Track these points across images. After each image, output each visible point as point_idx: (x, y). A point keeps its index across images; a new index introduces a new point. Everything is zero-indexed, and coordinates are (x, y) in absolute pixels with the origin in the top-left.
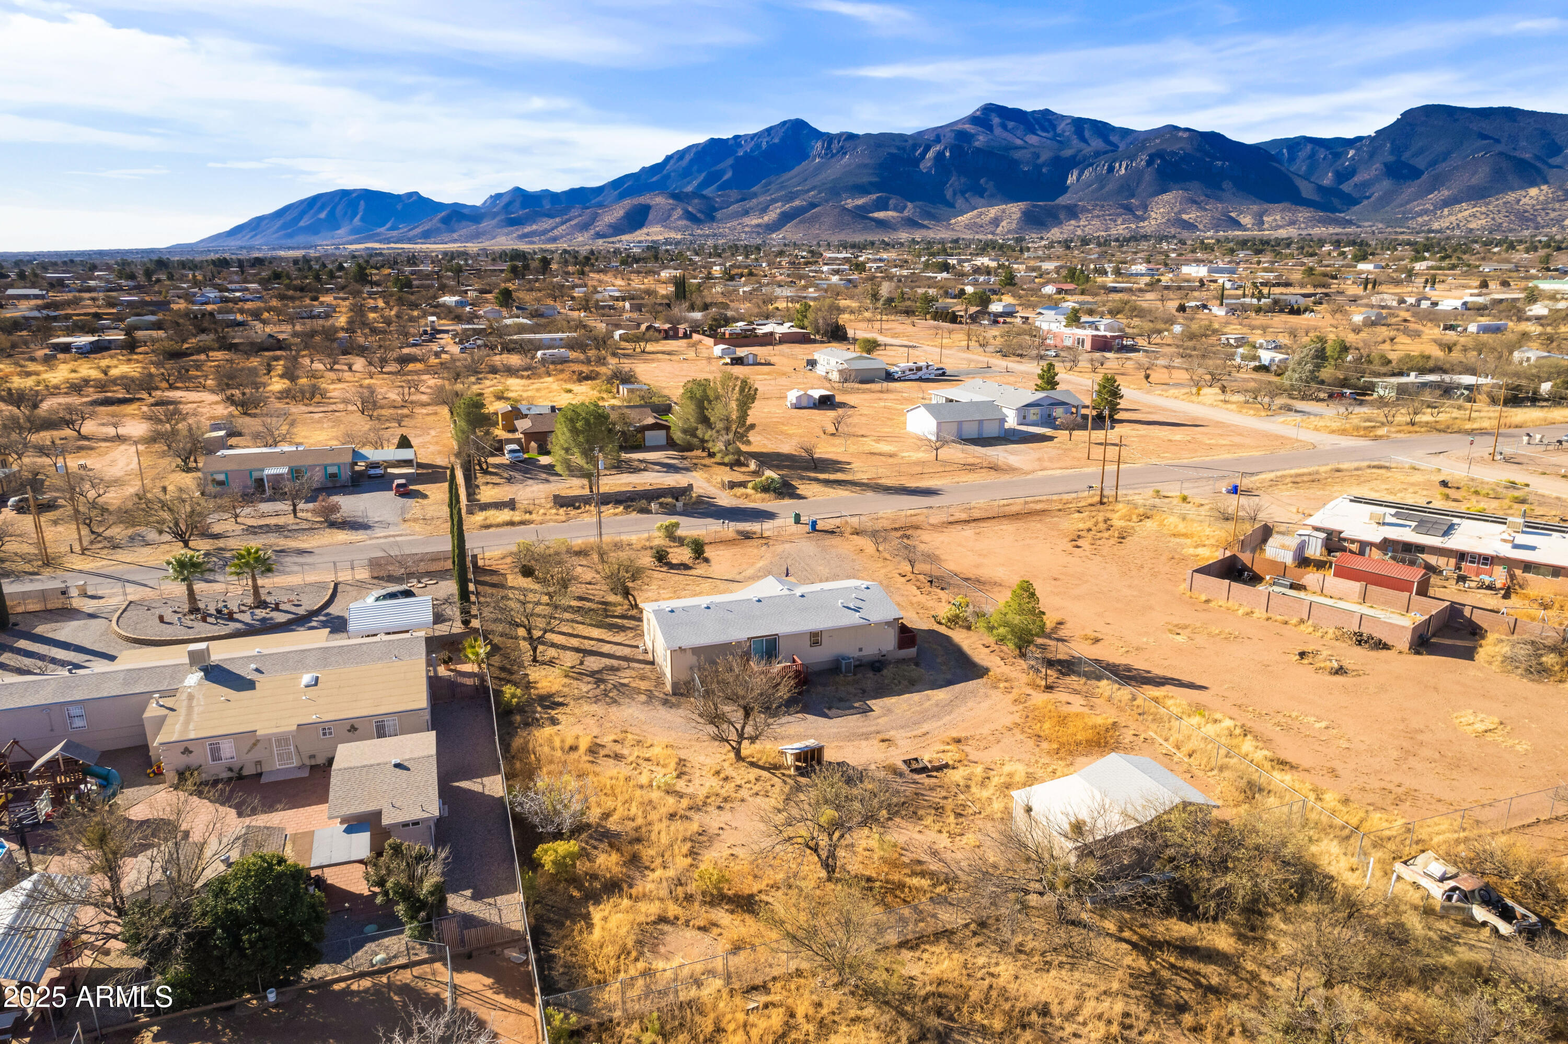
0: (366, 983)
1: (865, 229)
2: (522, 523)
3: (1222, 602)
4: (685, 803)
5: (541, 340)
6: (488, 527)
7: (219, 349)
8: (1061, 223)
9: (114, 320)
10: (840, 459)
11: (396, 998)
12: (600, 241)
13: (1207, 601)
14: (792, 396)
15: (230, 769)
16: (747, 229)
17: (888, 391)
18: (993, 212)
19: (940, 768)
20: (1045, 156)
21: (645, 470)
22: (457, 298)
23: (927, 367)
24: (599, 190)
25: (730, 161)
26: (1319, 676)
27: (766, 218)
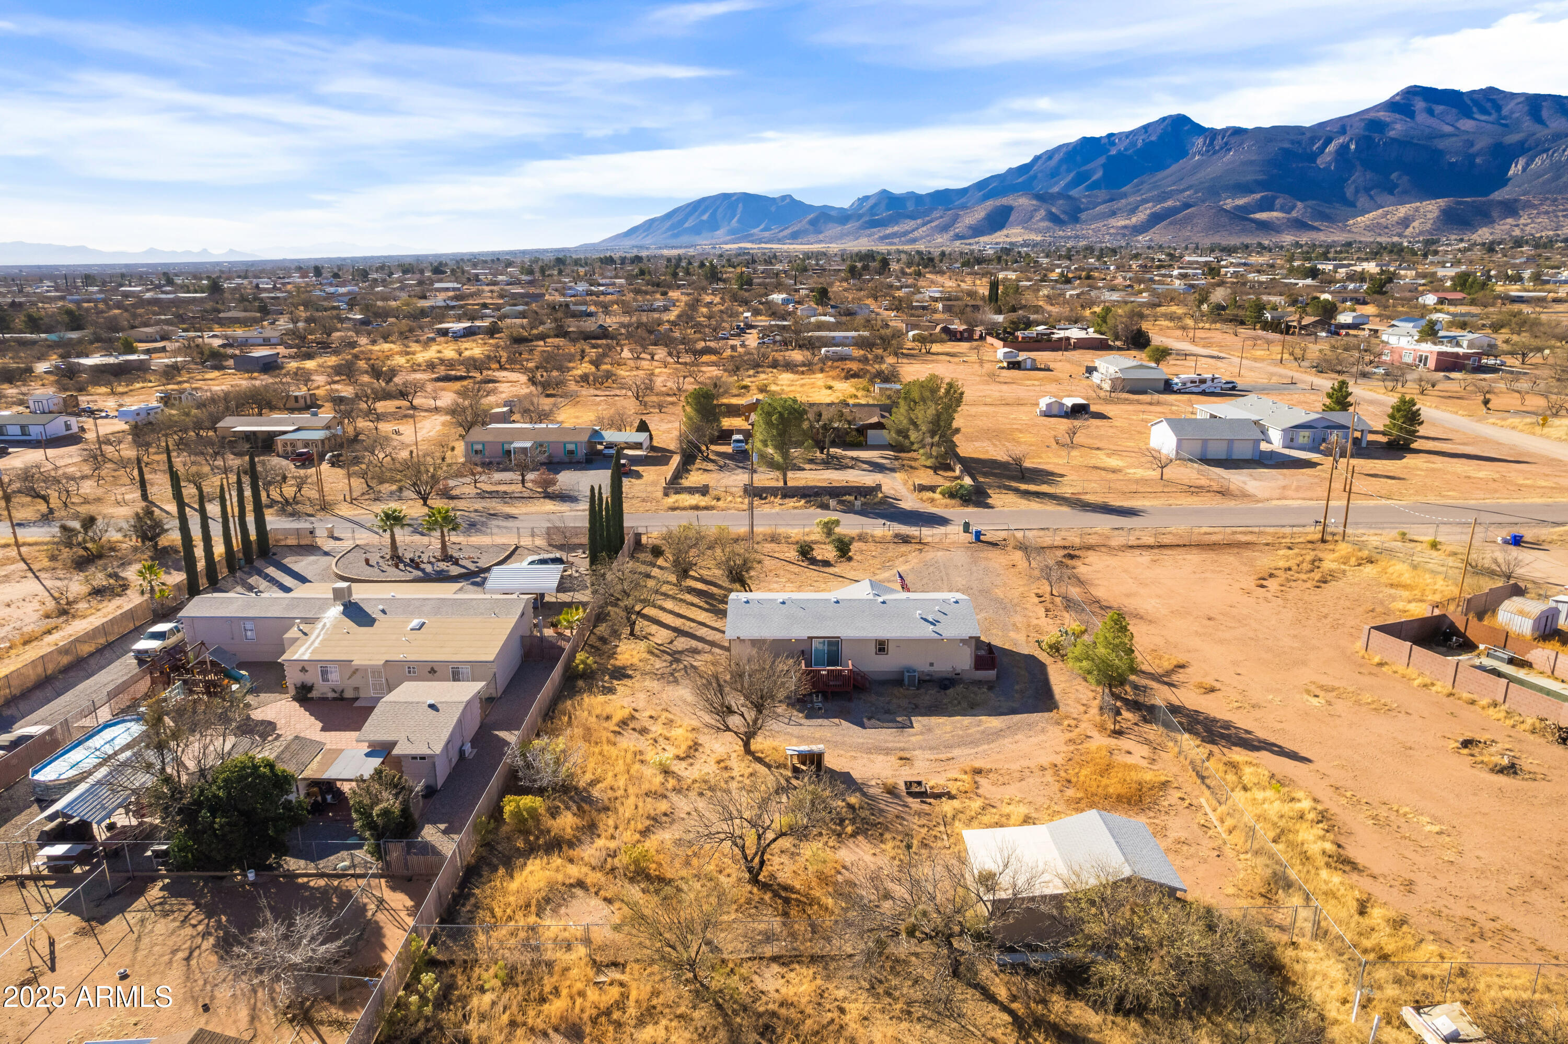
0: (322, 882)
1: (1243, 231)
2: (706, 508)
3: (1401, 669)
4: (672, 782)
5: (834, 338)
6: (674, 509)
7: (557, 336)
8: (1493, 222)
9: (493, 310)
10: (1056, 471)
11: (335, 900)
12: (958, 243)
13: (1381, 664)
14: (1043, 403)
15: (334, 691)
16: (1112, 231)
17: (1158, 403)
18: (1402, 211)
19: (938, 796)
20: (1481, 144)
21: (852, 467)
22: (784, 296)
23: (1213, 380)
24: (964, 192)
25: (1102, 160)
26: (1474, 771)
27: (1134, 220)
